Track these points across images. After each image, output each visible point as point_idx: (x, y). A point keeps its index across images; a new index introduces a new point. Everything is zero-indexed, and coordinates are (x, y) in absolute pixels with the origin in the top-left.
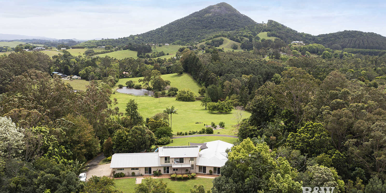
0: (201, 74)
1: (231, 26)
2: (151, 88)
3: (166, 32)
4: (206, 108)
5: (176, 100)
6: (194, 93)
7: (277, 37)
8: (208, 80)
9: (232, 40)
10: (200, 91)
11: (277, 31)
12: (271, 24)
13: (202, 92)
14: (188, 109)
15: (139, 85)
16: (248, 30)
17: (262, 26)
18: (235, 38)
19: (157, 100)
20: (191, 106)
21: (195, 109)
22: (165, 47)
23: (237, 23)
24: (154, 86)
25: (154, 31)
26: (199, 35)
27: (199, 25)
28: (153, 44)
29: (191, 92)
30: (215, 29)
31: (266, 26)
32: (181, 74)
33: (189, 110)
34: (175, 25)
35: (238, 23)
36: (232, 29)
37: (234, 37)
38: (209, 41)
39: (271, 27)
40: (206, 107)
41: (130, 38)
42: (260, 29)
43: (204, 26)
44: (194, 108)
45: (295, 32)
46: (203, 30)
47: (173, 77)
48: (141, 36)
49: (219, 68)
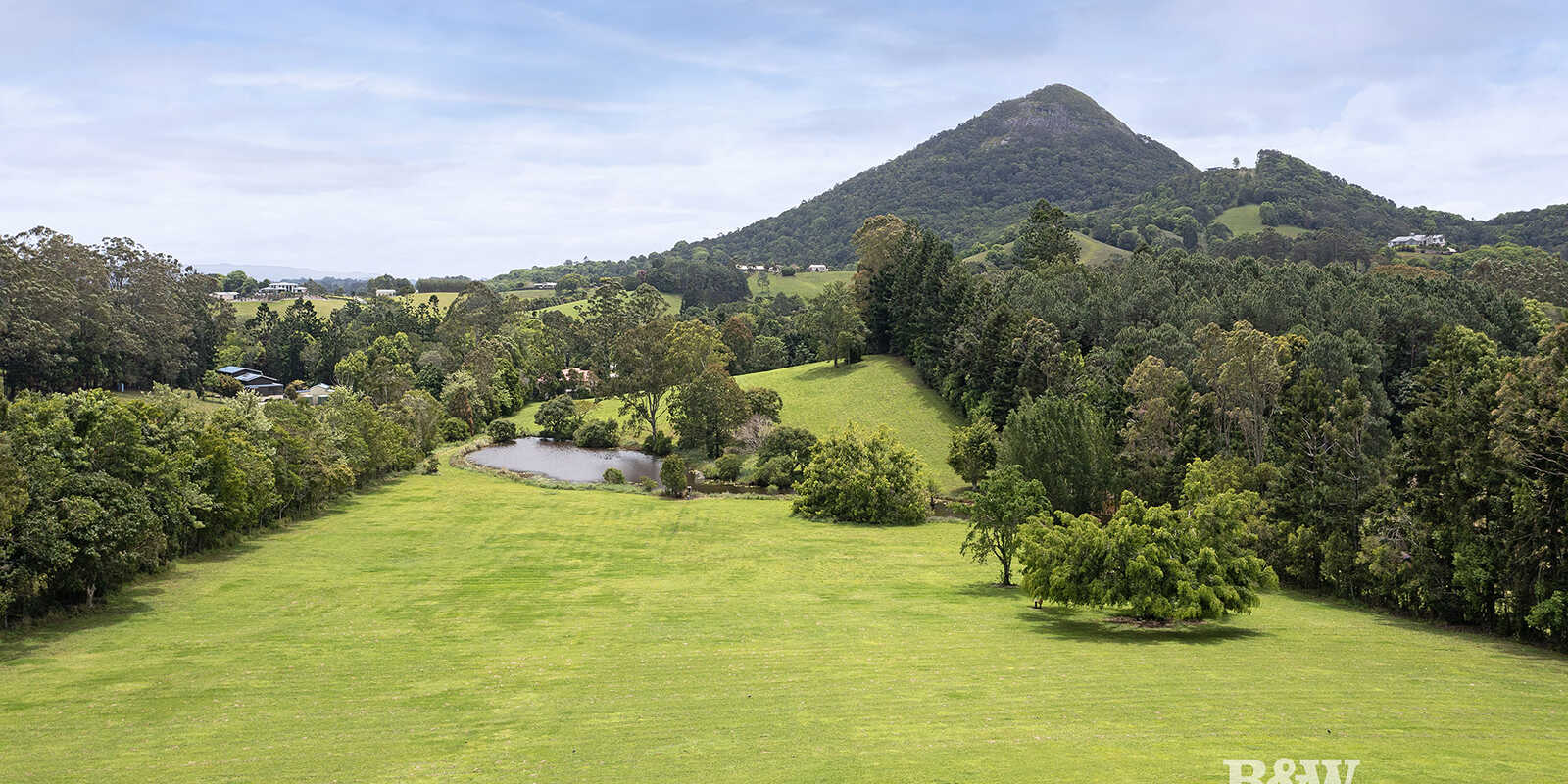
0: (966, 338)
1: (1094, 187)
2: (669, 440)
3: (822, 225)
4: (1007, 576)
5: (797, 511)
6: (918, 459)
7: (1307, 229)
8: (1011, 376)
9: (1103, 241)
10: (961, 452)
11: (1306, 200)
12: (1275, 169)
13: (972, 461)
14: (857, 582)
15: (603, 424)
16: (1173, 199)
17: (1233, 177)
18: (1117, 231)
19: (673, 510)
20: (890, 562)
21: (912, 586)
22: (808, 278)
23: (1118, 173)
24: (681, 426)
25: (770, 224)
26: (959, 231)
27: (958, 187)
28: (758, 267)
29: (899, 455)
30: (1024, 204)
31: (1251, 177)
32: (851, 362)
33: (866, 588)
34: (856, 193)
35: (1127, 174)
36: (1101, 201)
37: (1111, 228)
38: (1001, 249)
39: (1272, 179)
40: (1007, 567)
41: (675, 255)
42: (1228, 194)
43: (980, 194)
44: (907, 578)
45: (1385, 205)
46: (978, 208)
47: (806, 379)
48: (719, 245)
49: (1078, 298)
